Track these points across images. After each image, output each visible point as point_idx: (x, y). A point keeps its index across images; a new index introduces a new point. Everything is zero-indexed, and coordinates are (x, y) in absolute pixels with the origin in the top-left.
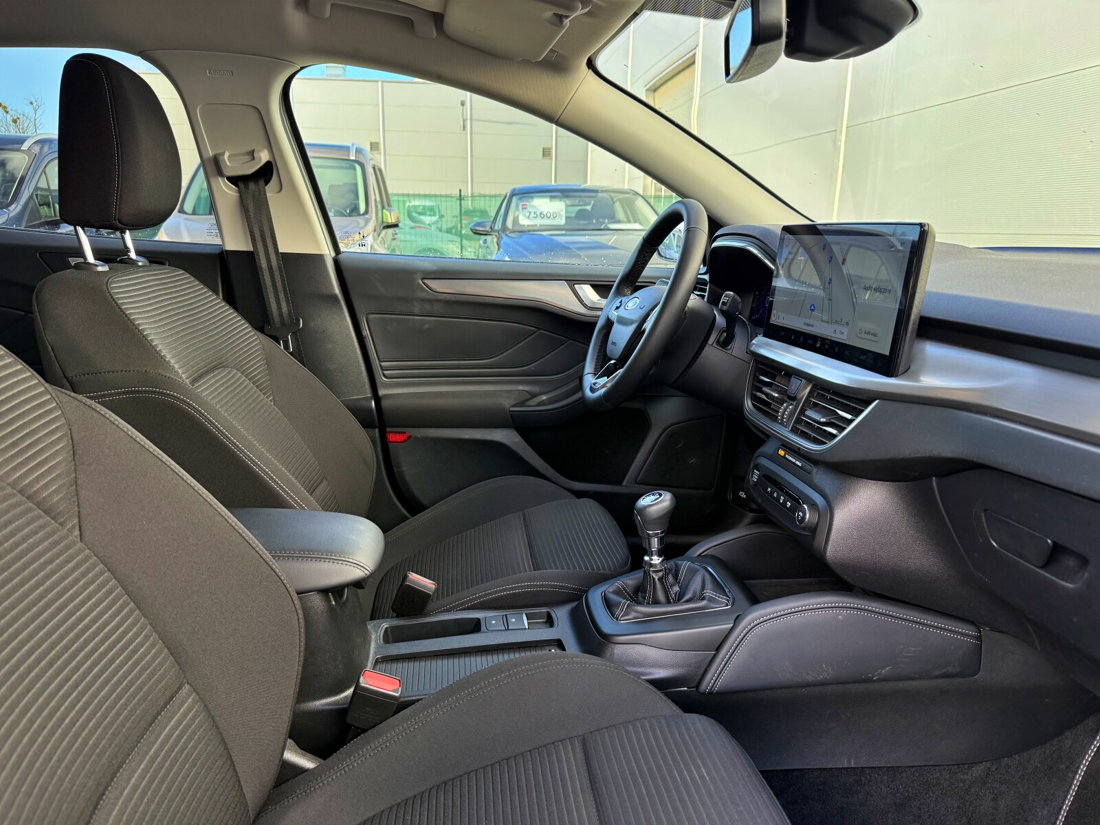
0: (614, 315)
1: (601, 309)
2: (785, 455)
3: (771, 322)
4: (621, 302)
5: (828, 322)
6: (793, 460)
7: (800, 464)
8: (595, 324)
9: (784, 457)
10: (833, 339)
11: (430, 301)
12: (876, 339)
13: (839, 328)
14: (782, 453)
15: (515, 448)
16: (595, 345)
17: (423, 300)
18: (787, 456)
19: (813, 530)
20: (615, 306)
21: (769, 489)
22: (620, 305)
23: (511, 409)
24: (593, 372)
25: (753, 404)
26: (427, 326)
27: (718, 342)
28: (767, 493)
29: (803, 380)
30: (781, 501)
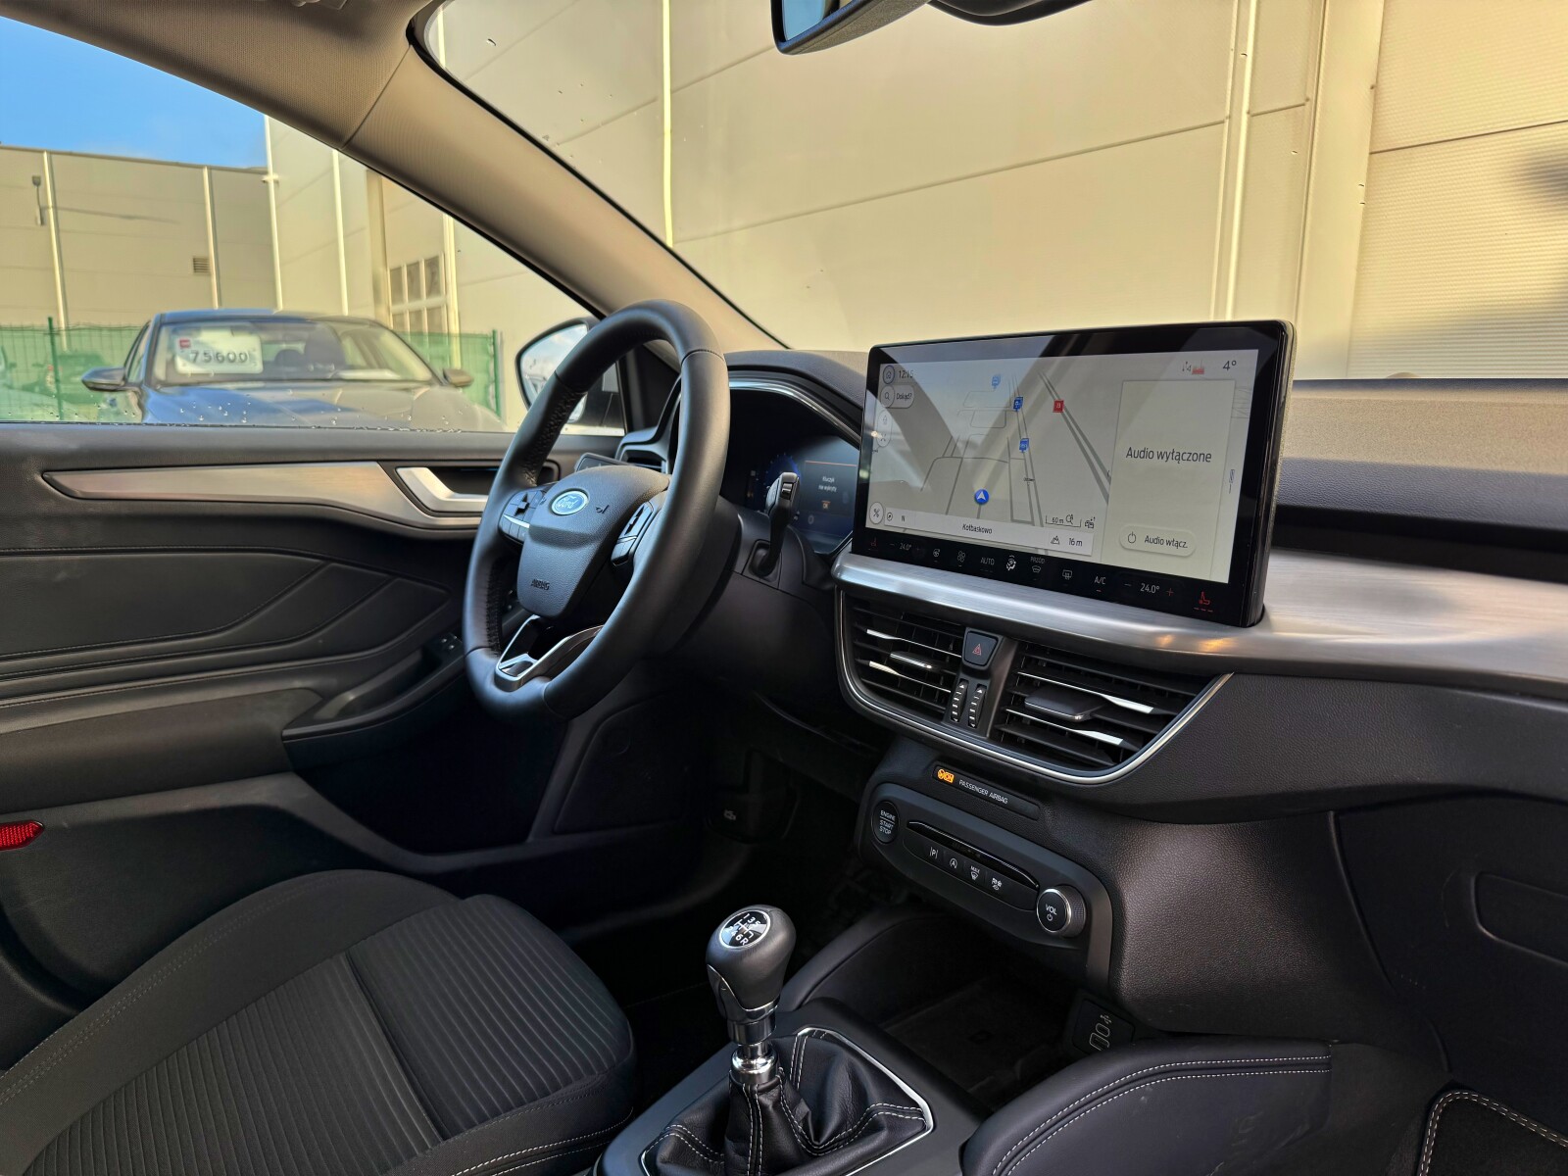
0: (517, 526)
1: (478, 514)
2: (956, 780)
3: (869, 525)
4: (525, 500)
5: (1032, 523)
6: (984, 792)
7: (1004, 800)
8: (468, 543)
9: (955, 784)
10: (1050, 554)
11: (67, 519)
12: (1181, 551)
13: (1064, 534)
14: (946, 776)
15: (300, 813)
16: (477, 586)
17: (48, 518)
18: (962, 783)
19: (1082, 936)
20: (512, 509)
21: (934, 852)
22: (527, 506)
23: (287, 733)
24: (486, 644)
25: (865, 684)
26: (61, 576)
27: (753, 569)
28: (932, 860)
29: (1000, 638)
30: (974, 877)
